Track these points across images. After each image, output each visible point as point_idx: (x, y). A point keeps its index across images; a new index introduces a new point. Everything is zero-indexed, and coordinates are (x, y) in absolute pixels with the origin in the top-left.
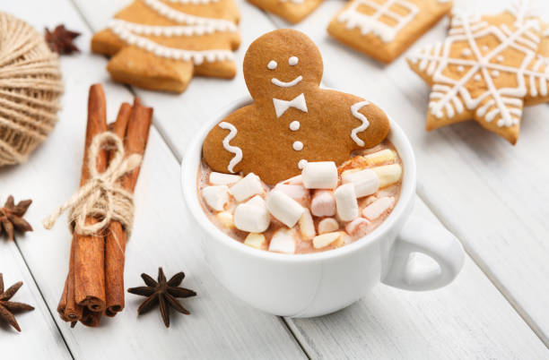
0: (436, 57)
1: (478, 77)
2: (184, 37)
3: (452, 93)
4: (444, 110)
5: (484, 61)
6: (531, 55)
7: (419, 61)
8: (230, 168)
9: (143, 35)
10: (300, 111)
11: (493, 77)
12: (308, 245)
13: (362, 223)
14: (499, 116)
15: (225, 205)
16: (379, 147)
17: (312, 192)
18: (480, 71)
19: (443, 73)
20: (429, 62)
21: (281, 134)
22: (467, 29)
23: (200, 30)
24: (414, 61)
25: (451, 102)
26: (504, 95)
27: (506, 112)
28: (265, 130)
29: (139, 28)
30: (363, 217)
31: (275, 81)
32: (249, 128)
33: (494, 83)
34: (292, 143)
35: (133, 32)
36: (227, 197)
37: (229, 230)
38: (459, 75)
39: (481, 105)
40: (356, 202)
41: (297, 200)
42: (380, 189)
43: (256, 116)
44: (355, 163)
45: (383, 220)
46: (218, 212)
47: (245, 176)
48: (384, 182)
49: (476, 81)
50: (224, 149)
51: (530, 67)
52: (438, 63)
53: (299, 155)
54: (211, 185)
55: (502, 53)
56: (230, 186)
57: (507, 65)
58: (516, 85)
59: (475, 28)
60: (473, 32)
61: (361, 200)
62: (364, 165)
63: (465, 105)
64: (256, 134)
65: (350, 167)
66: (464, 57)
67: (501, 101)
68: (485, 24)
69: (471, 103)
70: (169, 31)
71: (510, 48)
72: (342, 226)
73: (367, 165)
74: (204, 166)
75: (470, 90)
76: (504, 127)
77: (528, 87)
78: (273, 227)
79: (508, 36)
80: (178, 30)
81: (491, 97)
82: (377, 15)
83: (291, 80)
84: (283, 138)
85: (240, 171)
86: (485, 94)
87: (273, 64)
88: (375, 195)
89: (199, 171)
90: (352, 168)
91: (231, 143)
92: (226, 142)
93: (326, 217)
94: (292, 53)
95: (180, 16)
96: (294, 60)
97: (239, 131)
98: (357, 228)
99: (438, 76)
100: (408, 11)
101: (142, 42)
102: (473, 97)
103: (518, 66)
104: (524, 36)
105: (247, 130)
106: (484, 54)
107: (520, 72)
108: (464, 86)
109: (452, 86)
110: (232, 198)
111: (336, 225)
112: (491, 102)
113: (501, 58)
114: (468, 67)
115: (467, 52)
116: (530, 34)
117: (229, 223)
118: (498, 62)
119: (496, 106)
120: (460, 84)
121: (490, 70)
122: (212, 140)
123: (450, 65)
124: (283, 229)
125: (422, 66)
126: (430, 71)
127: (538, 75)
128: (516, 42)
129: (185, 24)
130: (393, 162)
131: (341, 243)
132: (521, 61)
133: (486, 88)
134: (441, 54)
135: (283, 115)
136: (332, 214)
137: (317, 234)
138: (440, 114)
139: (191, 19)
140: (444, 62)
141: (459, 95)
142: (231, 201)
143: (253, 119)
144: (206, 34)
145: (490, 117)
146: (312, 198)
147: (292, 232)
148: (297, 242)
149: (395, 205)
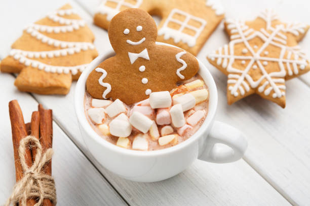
0: (226, 56)
1: (255, 67)
2: (61, 56)
3: (241, 79)
4: (239, 90)
5: (257, 56)
6: (284, 48)
7: (216, 59)
8: (104, 96)
9: (34, 58)
10: (145, 60)
11: (264, 66)
12: (156, 143)
13: (187, 129)
14: (273, 91)
15: (103, 120)
16: (193, 79)
17: (156, 111)
18: (255, 62)
19: (233, 66)
20: (223, 59)
21: (135, 74)
22: (242, 35)
23: (72, 51)
24: (213, 59)
25: (242, 85)
26: (273, 77)
27: (276, 88)
28: (124, 72)
29: (31, 54)
30: (188, 124)
31: (129, 41)
32: (114, 71)
33: (265, 69)
34: (141, 79)
35: (28, 57)
36: (104, 115)
37: (107, 136)
38: (243, 66)
39: (260, 85)
40: (183, 115)
41: (147, 116)
42: (196, 105)
43: (118, 63)
44: (180, 90)
45: (200, 126)
46: (99, 125)
47: (113, 101)
48: (198, 101)
49: (254, 69)
50: (100, 85)
51: (285, 57)
52: (228, 60)
53: (145, 86)
54: (93, 107)
55: (266, 49)
56: (105, 107)
57: (271, 57)
58: (279, 70)
59: (246, 33)
60: (246, 37)
61: (186, 113)
62: (185, 91)
63: (250, 86)
64: (119, 75)
65: (177, 92)
66: (244, 54)
67: (272, 81)
68: (251, 30)
69: (254, 84)
70: (51, 54)
71: (270, 45)
72: (175, 131)
73: (187, 90)
74: (87, 95)
75: (251, 76)
76: (277, 98)
77: (287, 70)
78: (134, 133)
79: (268, 37)
80: (57, 53)
81: (266, 79)
82: (182, 28)
83: (138, 40)
84: (135, 77)
85: (110, 97)
86: (262, 78)
87: (127, 31)
88: (193, 109)
89: (85, 99)
90: (179, 93)
91: (104, 81)
92: (100, 81)
93: (165, 125)
94: (138, 24)
95: (57, 43)
96: (140, 28)
97: (108, 73)
98: (185, 132)
99: (230, 69)
100: (201, 24)
101: (35, 64)
102: (254, 80)
103: (278, 57)
104: (277, 36)
105: (113, 73)
106: (256, 51)
107: (280, 60)
108: (248, 74)
109: (240, 74)
110: (107, 115)
111: (172, 130)
112: (267, 83)
113: (266, 53)
114: (248, 61)
115: (245, 50)
116: (280, 34)
117: (107, 132)
118: (265, 56)
119: (270, 85)
120: (245, 72)
121: (262, 61)
122: (92, 79)
123: (236, 60)
124: (140, 135)
125: (219, 62)
126: (225, 65)
127: (291, 61)
128: (273, 40)
129: (61, 48)
130: (202, 88)
131: (176, 142)
132: (279, 53)
133: (262, 74)
134: (229, 54)
135: (135, 62)
136: (169, 123)
137: (161, 136)
138: (236, 94)
139: (64, 44)
140: (232, 58)
141: (245, 79)
142: (106, 117)
143: (117, 65)
144: (76, 53)
145: (267, 92)
146: (156, 114)
147: (146, 136)
148: (149, 142)
149: (206, 116)
